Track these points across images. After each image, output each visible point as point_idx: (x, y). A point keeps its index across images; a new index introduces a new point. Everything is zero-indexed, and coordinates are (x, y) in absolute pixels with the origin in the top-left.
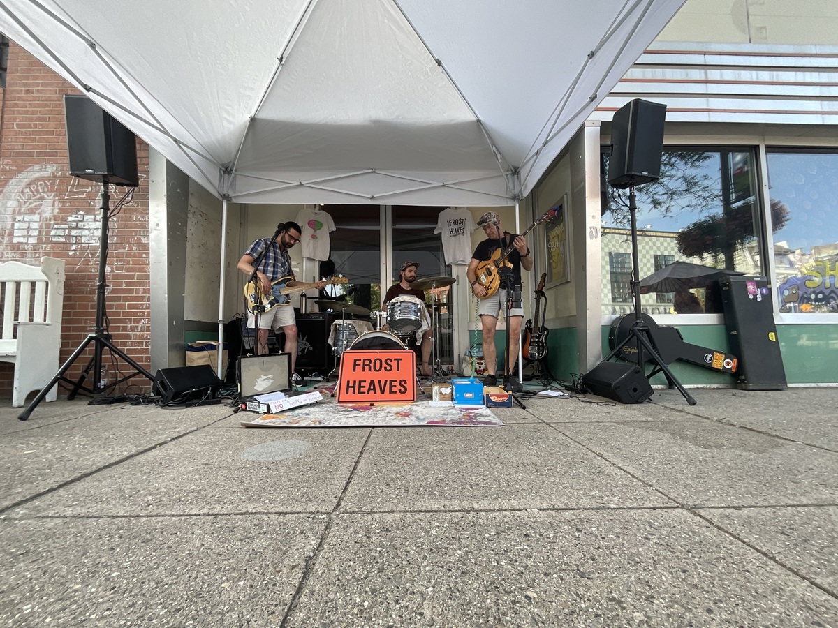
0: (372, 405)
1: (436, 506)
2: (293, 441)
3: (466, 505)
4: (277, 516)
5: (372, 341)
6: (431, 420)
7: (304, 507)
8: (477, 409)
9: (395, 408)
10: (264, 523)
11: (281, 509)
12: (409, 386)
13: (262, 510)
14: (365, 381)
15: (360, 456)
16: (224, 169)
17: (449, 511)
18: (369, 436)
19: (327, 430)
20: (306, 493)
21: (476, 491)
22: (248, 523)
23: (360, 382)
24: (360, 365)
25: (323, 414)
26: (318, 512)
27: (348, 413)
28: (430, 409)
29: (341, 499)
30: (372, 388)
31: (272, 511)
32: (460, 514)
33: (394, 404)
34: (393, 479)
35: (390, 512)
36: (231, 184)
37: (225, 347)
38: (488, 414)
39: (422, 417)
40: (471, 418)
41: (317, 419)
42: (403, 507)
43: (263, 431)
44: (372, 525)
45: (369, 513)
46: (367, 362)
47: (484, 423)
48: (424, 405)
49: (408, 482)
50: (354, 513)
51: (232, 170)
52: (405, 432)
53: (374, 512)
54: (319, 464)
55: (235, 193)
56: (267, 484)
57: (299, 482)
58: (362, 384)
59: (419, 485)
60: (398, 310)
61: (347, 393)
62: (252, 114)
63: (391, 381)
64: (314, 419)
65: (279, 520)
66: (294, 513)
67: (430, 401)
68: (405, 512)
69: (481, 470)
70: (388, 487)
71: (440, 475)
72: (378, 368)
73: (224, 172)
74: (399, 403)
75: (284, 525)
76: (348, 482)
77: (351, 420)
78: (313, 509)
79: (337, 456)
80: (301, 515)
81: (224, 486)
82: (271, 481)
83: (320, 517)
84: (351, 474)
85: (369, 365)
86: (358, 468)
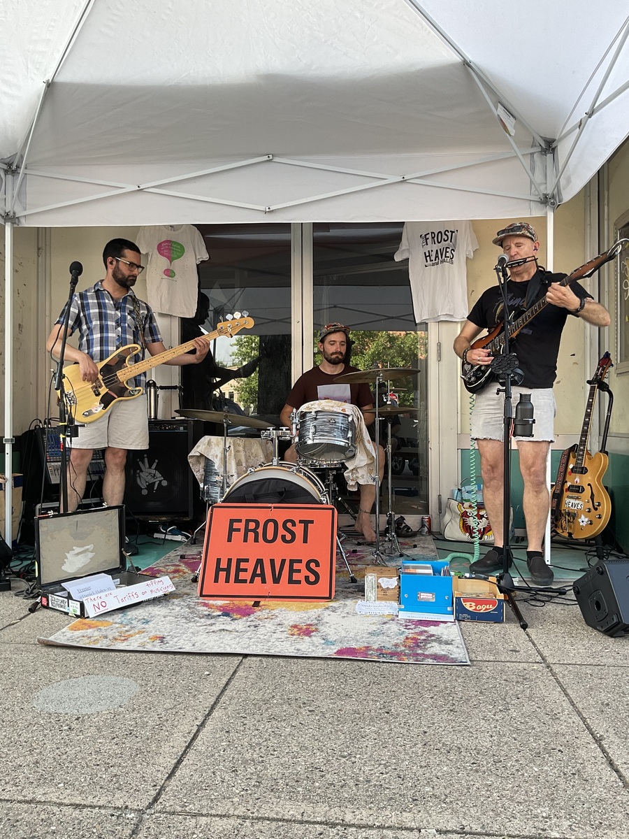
0: (257, 604)
1: (291, 812)
2: (113, 678)
3: (334, 814)
4: (71, 809)
5: (262, 486)
6: (345, 645)
7: (110, 798)
8: (436, 623)
9: (293, 613)
10: (54, 819)
11: (78, 800)
12: (323, 571)
13: (55, 799)
14: (247, 560)
15: (209, 715)
16: (5, 167)
17: (307, 822)
18: (235, 672)
19: (170, 656)
20: (116, 775)
21: (360, 792)
22: (34, 816)
23: (239, 561)
24: (238, 530)
25: (171, 623)
26: (127, 807)
27: (212, 621)
28: (353, 619)
29: (163, 788)
30: (258, 573)
31: (66, 801)
32: (319, 828)
33: (294, 604)
34: (245, 762)
35: (224, 816)
36: (19, 194)
37: (17, 481)
38: (451, 637)
39: (332, 638)
40: (417, 643)
41: (159, 634)
42: (244, 810)
43: (71, 654)
44: (194, 833)
45: (194, 816)
46: (252, 526)
47: (435, 657)
48: (346, 610)
49: (266, 768)
50: (174, 813)
51: (18, 167)
52: (294, 668)
53: (202, 815)
54: (145, 725)
55: (25, 209)
56: (64, 757)
57: (110, 756)
58: (243, 565)
59: (280, 776)
60: (310, 426)
61: (216, 580)
62: (49, 77)
63: (292, 562)
64: (152, 634)
65: (74, 815)
66: (94, 807)
67: (359, 601)
68: (245, 818)
69: (386, 754)
70: (233, 775)
71: (319, 759)
72: (270, 536)
73: (6, 172)
74: (304, 604)
75: (79, 824)
76: (179, 762)
77: (213, 637)
78: (119, 804)
79: (174, 710)
80: (103, 811)
81: (7, 754)
82: (71, 751)
83: (128, 816)
84: (188, 747)
85: (254, 531)
86: (199, 738)
